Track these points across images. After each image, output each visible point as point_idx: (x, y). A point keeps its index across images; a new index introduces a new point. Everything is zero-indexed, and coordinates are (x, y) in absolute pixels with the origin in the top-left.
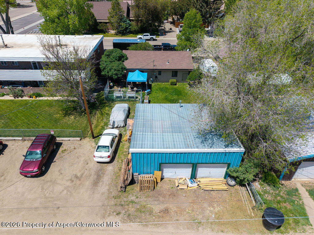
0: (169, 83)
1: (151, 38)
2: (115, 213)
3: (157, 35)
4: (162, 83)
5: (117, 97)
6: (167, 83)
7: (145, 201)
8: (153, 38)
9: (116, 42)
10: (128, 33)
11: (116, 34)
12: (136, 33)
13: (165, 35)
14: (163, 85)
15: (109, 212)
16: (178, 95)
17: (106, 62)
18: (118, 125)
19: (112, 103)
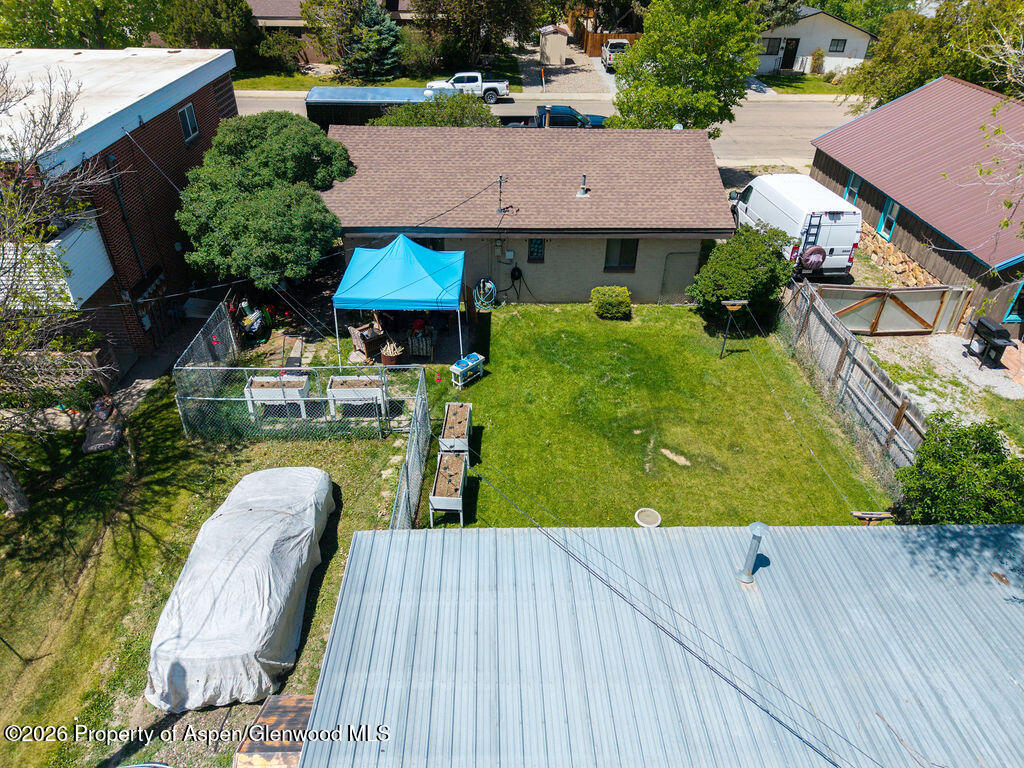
0: (590, 308)
1: (487, 90)
3: (515, 82)
4: (550, 307)
5: (272, 411)
6: (579, 307)
8: (495, 90)
9: (321, 100)
10: (389, 72)
11: (339, 78)
12: (425, 72)
13: (547, 81)
14: (555, 318)
16: (654, 388)
17: (214, 187)
18: (217, 695)
19: (230, 458)
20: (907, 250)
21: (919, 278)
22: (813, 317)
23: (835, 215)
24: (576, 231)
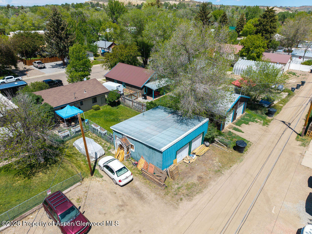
2: (179, 201)
6: (91, 110)
7: (184, 182)
8: (19, 79)
15: (175, 204)
16: (113, 115)
20: (129, 89)
21: (132, 92)
22: (126, 100)
23: (119, 86)
24: (87, 98)
